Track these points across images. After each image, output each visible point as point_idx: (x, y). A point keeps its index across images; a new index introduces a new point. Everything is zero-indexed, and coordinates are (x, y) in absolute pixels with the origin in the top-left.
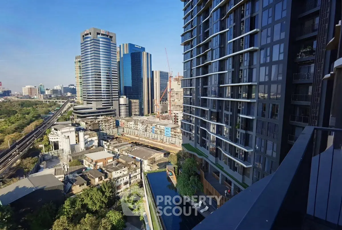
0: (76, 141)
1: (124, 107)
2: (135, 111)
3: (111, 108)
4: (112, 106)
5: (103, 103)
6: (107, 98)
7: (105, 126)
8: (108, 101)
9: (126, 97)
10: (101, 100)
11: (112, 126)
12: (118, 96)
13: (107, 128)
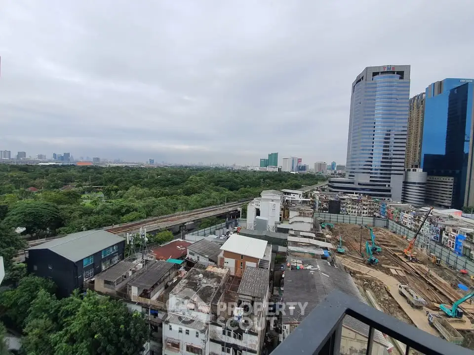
0: (281, 215)
1: (417, 188)
2: (442, 198)
3: (387, 186)
4: (389, 184)
5: (371, 177)
6: (382, 170)
7: (353, 208)
8: (381, 174)
9: (422, 169)
10: (369, 173)
11: (365, 211)
12: (403, 168)
13: (355, 212)
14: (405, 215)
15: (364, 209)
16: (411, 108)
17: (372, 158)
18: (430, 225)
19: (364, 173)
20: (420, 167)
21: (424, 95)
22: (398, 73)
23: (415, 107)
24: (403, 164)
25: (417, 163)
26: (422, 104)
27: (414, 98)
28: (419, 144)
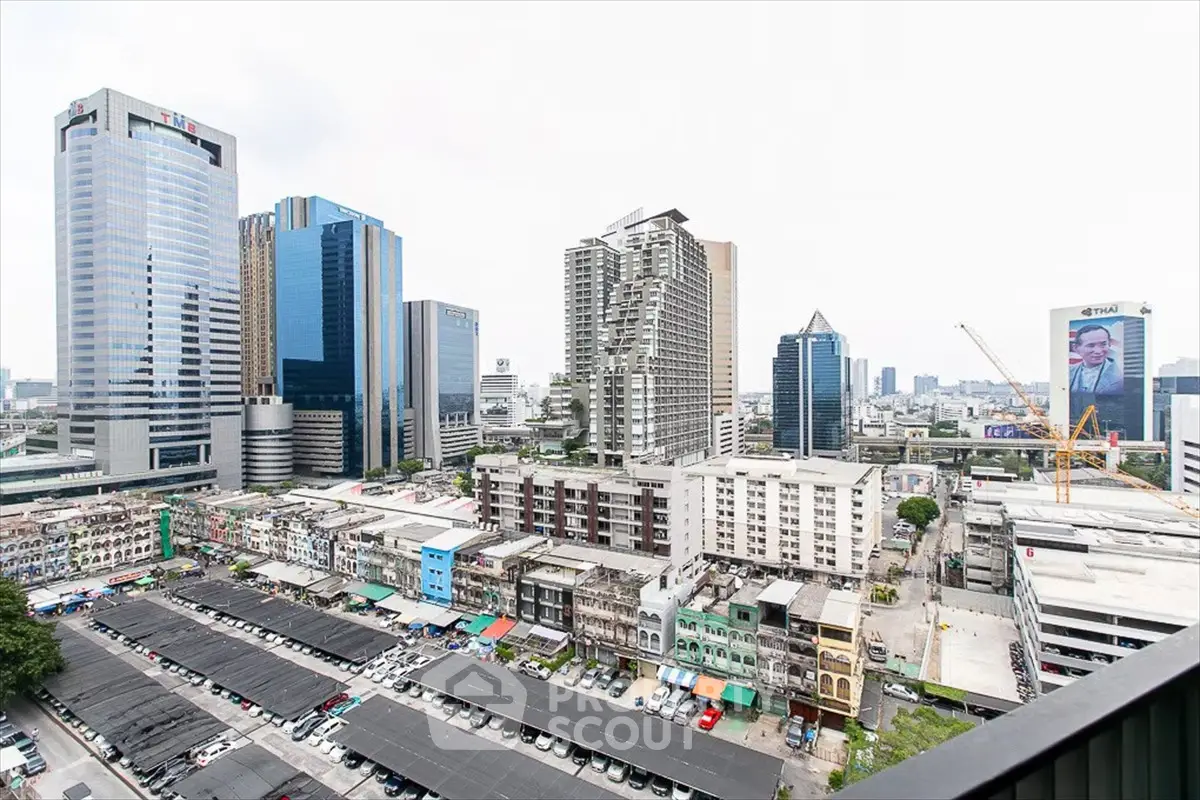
1: (275, 444)
2: (325, 457)
4: (207, 442)
5: (152, 429)
6: (182, 405)
7: (97, 546)
8: (183, 416)
9: (281, 398)
10: (144, 417)
11: (143, 544)
12: (238, 398)
13: (107, 557)
14: (255, 524)
15: (139, 537)
16: (244, 241)
17: (150, 360)
18: (309, 535)
19: (126, 417)
20: (276, 394)
21: (272, 219)
22: (206, 145)
23: (253, 242)
24: (238, 388)
25: (269, 379)
26: (269, 239)
27: (251, 218)
28: (269, 333)
